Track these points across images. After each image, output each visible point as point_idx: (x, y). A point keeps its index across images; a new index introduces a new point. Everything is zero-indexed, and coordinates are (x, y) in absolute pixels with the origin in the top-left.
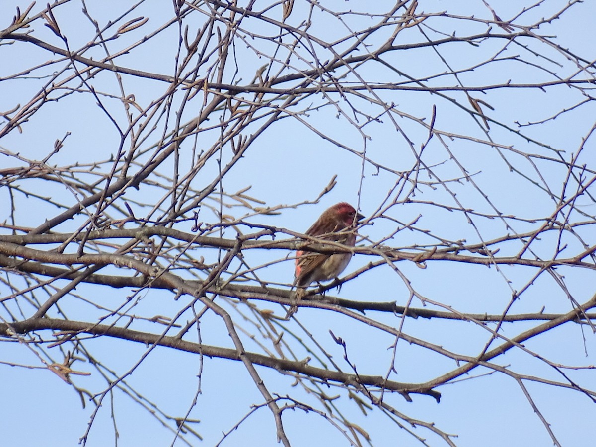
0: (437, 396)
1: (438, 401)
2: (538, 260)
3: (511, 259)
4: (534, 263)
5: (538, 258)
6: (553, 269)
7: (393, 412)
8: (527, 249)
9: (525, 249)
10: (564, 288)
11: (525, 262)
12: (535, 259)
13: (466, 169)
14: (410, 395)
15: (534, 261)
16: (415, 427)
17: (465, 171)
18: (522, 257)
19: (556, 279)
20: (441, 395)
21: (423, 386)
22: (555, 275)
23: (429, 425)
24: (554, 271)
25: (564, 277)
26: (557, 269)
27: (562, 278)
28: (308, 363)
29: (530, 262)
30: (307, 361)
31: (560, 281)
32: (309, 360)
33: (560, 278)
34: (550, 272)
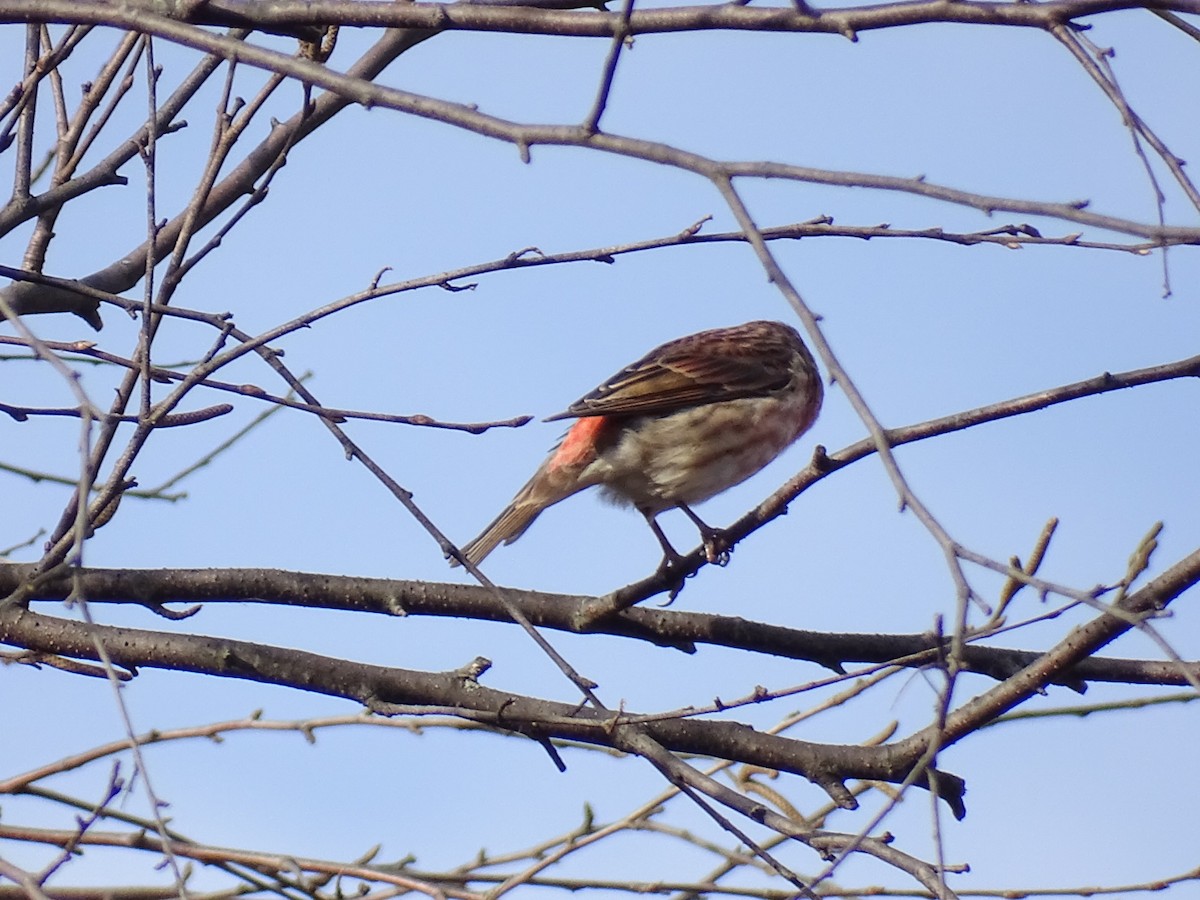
1: (960, 812)
6: (1080, 28)
7: (760, 816)
10: (1111, 88)
19: (1081, 61)
20: (966, 786)
21: (893, 752)
22: (1080, 48)
23: (873, 843)
24: (1080, 37)
25: (1112, 53)
26: (1089, 27)
27: (1107, 57)
28: (479, 679)
29: (993, 11)
30: (473, 671)
31: (1097, 67)
32: (485, 666)
33: (1098, 58)
34: (1064, 37)
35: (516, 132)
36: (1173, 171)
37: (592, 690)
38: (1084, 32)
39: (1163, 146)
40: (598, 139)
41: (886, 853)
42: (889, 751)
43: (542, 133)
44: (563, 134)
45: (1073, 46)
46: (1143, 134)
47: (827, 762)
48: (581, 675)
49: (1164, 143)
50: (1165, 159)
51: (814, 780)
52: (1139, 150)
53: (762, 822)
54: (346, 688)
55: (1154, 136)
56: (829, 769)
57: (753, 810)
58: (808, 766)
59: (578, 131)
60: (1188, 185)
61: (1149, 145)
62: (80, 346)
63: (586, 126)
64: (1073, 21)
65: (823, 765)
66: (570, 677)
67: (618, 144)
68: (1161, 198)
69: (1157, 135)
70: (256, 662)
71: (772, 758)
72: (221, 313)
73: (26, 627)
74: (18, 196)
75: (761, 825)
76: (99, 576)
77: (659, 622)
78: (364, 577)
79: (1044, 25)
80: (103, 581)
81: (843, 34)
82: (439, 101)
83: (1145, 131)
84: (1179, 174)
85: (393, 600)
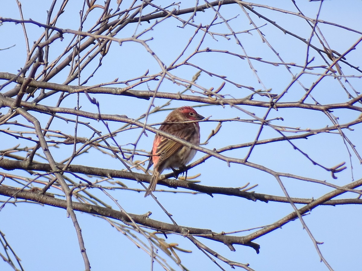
0: (257, 248)
1: (258, 252)
2: (318, 104)
3: (295, 104)
4: (314, 107)
5: (318, 103)
6: (330, 112)
7: (216, 256)
8: (309, 96)
9: (307, 96)
11: (307, 106)
12: (315, 104)
13: (262, 33)
14: (234, 245)
15: (314, 105)
16: (234, 268)
17: (262, 34)
18: (305, 102)
19: (331, 120)
20: (260, 247)
21: (244, 239)
22: (331, 117)
23: (244, 266)
24: (331, 114)
25: (338, 118)
26: (333, 111)
27: (337, 119)
28: (149, 217)
29: (311, 106)
30: (148, 215)
31: (335, 122)
32: (150, 214)
33: (335, 119)
34: (327, 114)
35: (227, 159)
36: (352, 148)
37: (171, 216)
38: (331, 112)
39: (350, 142)
40: (247, 163)
41: (247, 268)
42: (243, 238)
43: (233, 160)
44: (238, 161)
45: (329, 116)
46: (346, 139)
47: (229, 240)
48: (168, 212)
49: (351, 141)
50: (351, 145)
51: (225, 244)
52: (345, 143)
53: (217, 257)
54: (118, 218)
55: (348, 139)
56: (229, 242)
57: (215, 254)
58: (225, 241)
59: (242, 161)
60: (356, 152)
61: (347, 142)
62: (57, 132)
63: (244, 160)
64: (329, 110)
65: (228, 241)
66: (166, 213)
67: (252, 165)
68: (350, 155)
69: (349, 139)
70: (98, 211)
71: (216, 239)
72: (87, 122)
73: (44, 199)
74: (42, 93)
75: (216, 258)
76: (40, 165)
77: (170, 182)
78: (102, 168)
79: (322, 111)
80: (41, 166)
81: (275, 109)
82: (208, 150)
83: (346, 138)
84: (354, 149)
85: (109, 174)
